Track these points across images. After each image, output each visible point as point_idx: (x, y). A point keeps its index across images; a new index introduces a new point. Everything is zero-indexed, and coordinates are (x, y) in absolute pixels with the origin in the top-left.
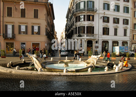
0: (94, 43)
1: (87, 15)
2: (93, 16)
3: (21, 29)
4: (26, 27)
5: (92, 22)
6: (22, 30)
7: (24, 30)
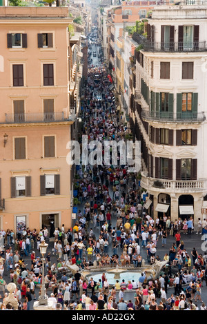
0: (199, 200)
1: (177, 131)
2: (194, 133)
3: (17, 185)
4: (28, 180)
5: (193, 147)
6: (18, 188)
7: (23, 188)
